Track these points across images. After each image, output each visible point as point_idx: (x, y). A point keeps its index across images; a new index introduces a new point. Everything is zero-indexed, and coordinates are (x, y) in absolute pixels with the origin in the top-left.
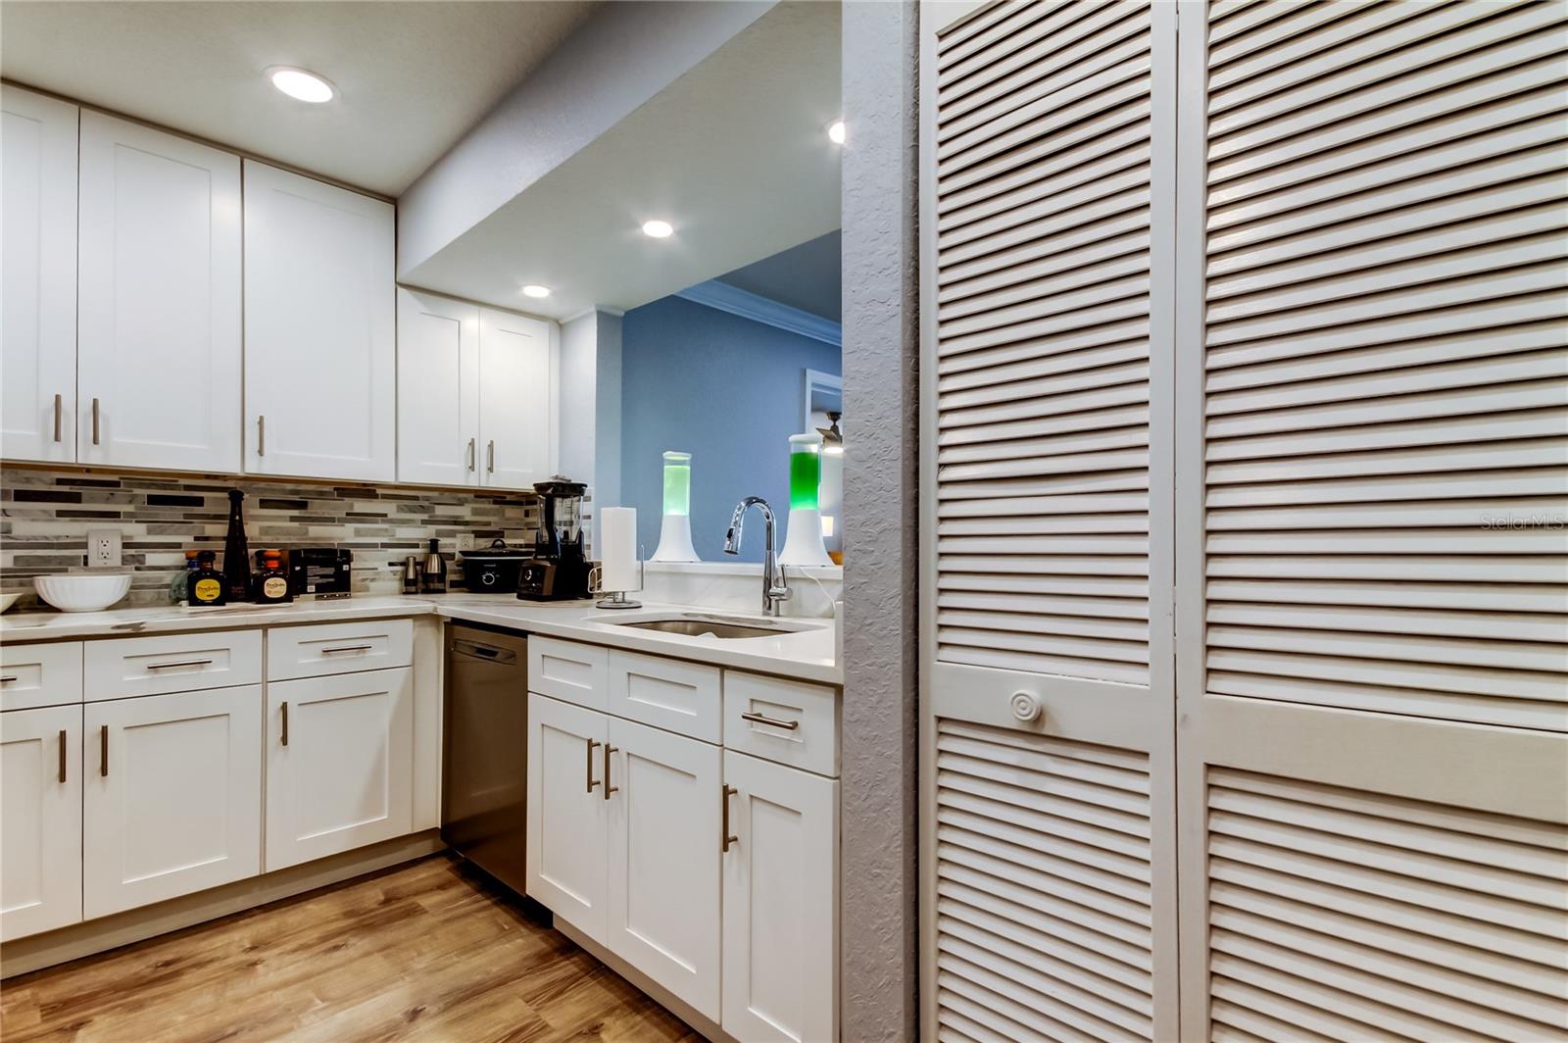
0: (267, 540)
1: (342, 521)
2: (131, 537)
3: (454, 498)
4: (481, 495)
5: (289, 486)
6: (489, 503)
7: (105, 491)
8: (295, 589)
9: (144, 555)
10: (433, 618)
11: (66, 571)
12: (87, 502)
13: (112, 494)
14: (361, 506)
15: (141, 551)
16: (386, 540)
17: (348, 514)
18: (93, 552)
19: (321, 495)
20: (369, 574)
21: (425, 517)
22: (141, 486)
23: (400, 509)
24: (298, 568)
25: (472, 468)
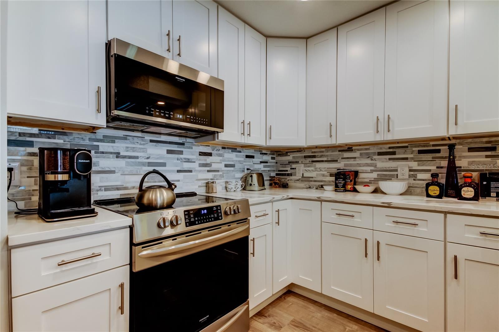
2: (412, 167)
5: (485, 139)
7: (403, 150)
9: (417, 175)
11: (391, 179)
12: (398, 154)
13: (406, 151)
15: (416, 173)
18: (399, 173)
22: (415, 147)
24: (485, 183)
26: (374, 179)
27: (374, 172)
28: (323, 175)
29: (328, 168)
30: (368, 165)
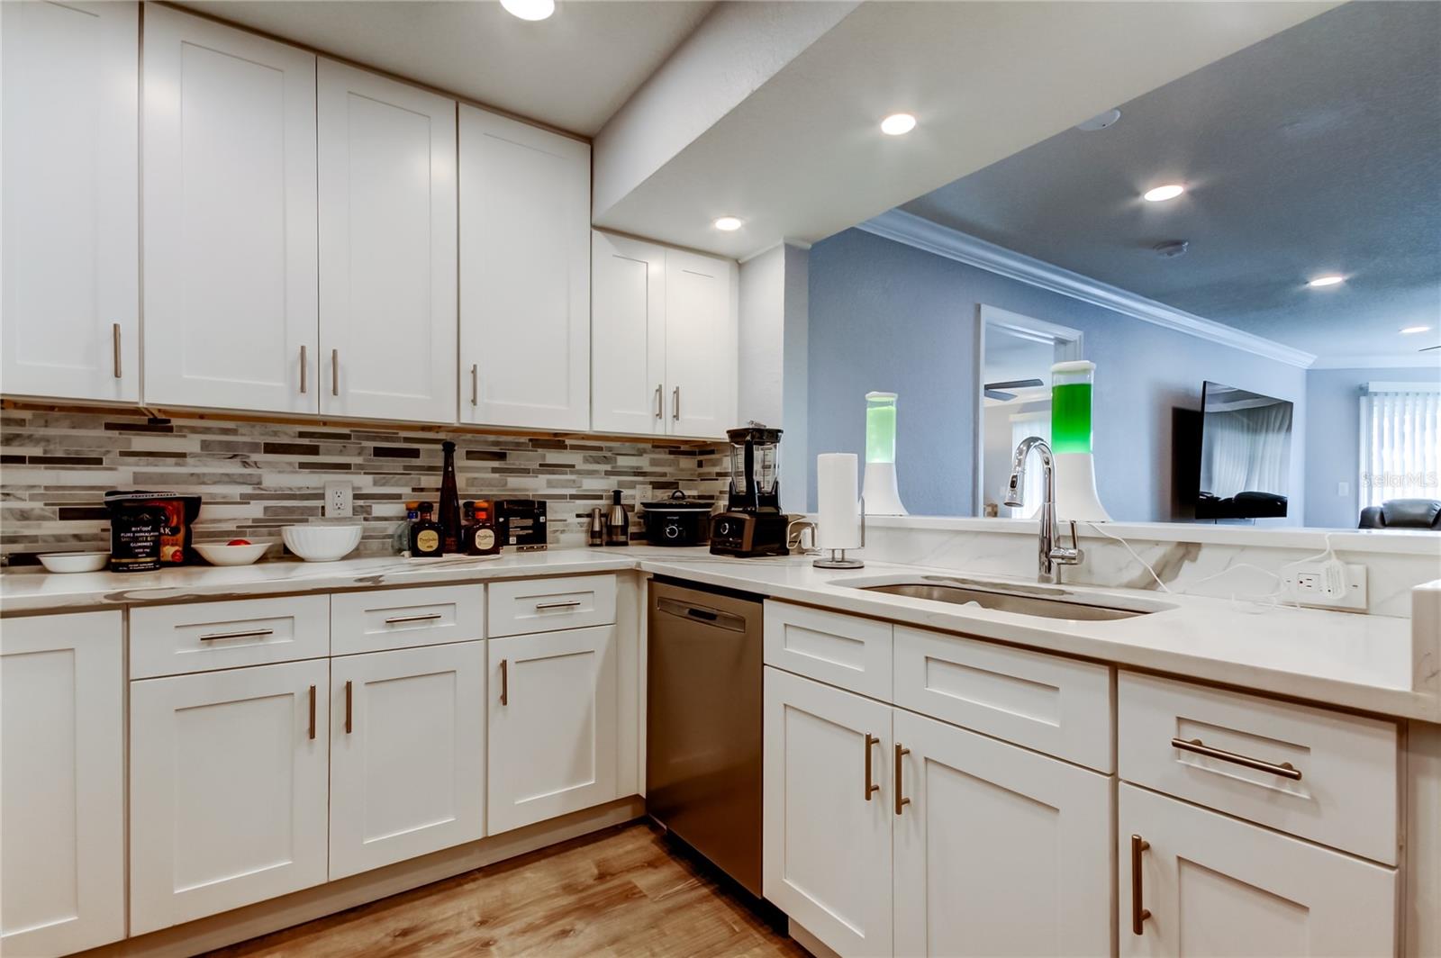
0: (472, 491)
1: (536, 472)
2: (359, 488)
3: (634, 448)
4: (659, 444)
5: (492, 438)
6: (665, 452)
7: (338, 444)
8: (501, 541)
9: (371, 506)
10: (635, 574)
11: (307, 521)
12: (325, 454)
13: (344, 447)
14: (553, 457)
15: (369, 502)
16: (573, 492)
17: (541, 465)
18: (329, 503)
19: (518, 446)
20: (559, 526)
21: (608, 467)
22: (368, 439)
23: (586, 460)
24: (502, 520)
25: (659, 415)
26: (255, 520)
27: (252, 502)
28: (24, 516)
29: (46, 488)
30: (230, 479)
